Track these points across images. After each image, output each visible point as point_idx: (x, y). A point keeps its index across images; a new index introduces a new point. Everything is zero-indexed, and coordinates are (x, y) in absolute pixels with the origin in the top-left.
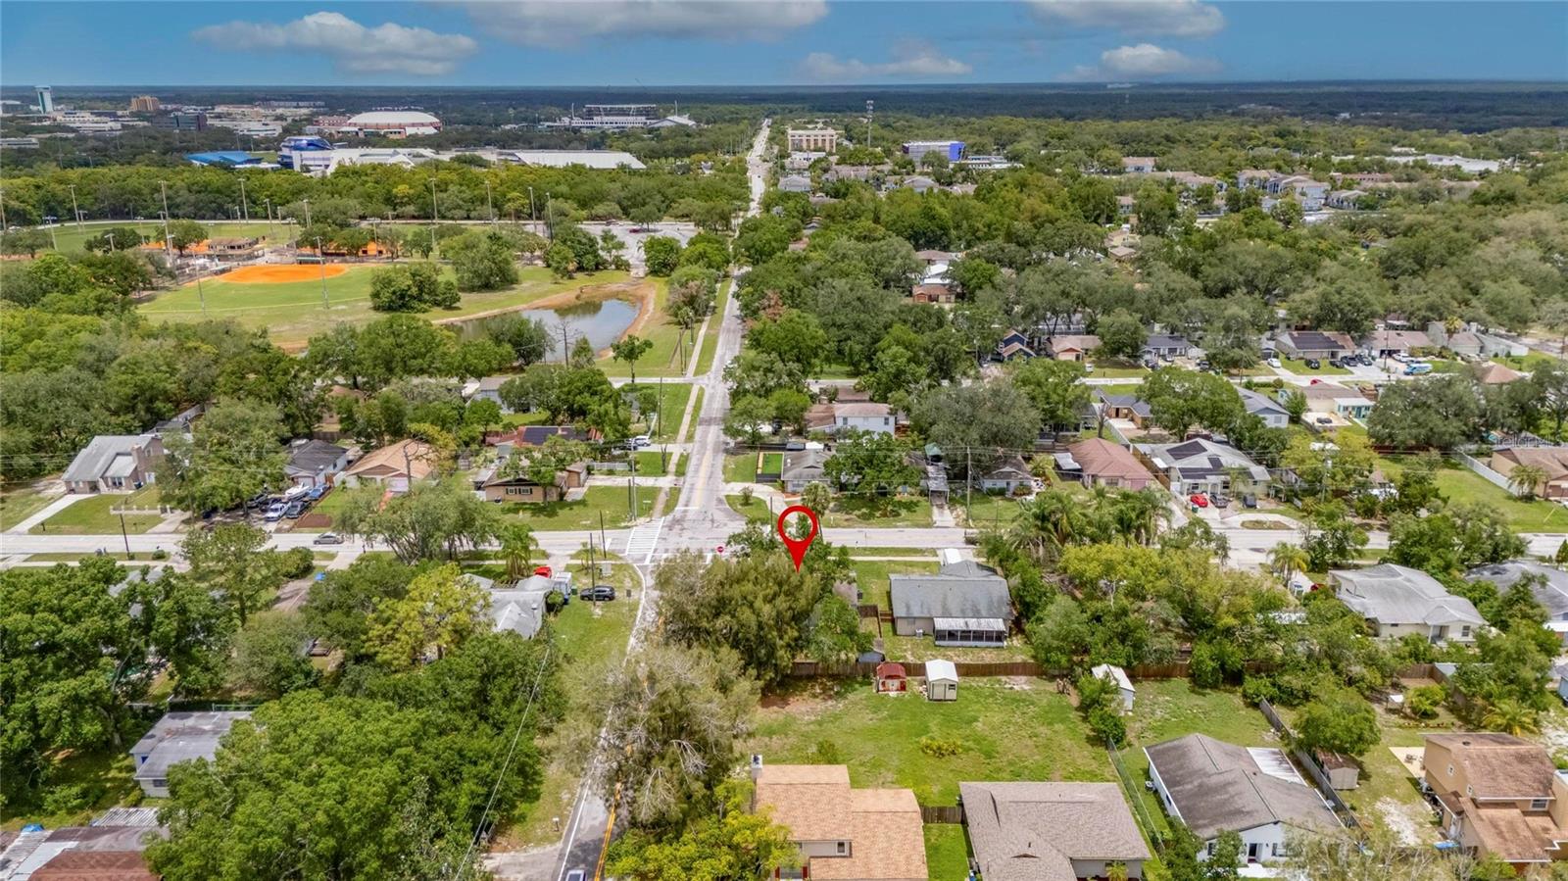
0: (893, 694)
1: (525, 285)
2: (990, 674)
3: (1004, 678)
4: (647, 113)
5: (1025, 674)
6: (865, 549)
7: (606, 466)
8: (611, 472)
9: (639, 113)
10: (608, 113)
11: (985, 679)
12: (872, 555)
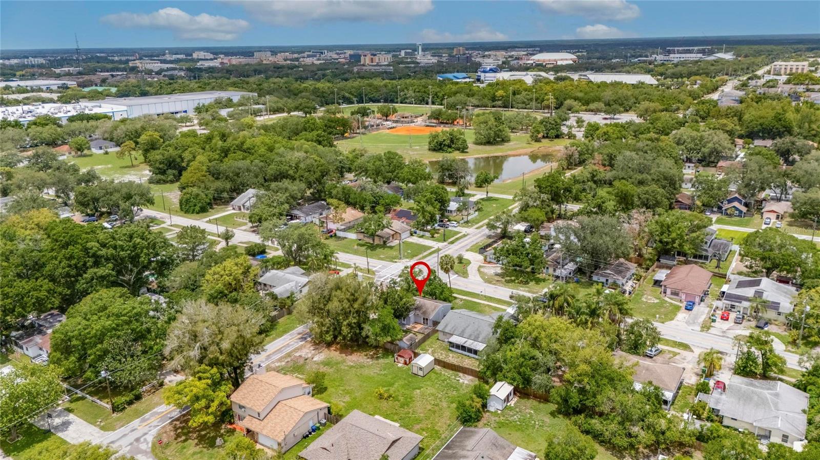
0: (400, 365)
1: (511, 143)
2: (455, 370)
3: (461, 374)
4: (703, 52)
5: (473, 376)
6: (485, 296)
7: (422, 233)
8: (422, 237)
9: (699, 52)
10: (679, 52)
11: (451, 372)
12: (485, 300)
